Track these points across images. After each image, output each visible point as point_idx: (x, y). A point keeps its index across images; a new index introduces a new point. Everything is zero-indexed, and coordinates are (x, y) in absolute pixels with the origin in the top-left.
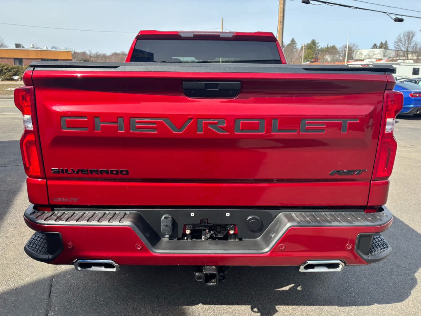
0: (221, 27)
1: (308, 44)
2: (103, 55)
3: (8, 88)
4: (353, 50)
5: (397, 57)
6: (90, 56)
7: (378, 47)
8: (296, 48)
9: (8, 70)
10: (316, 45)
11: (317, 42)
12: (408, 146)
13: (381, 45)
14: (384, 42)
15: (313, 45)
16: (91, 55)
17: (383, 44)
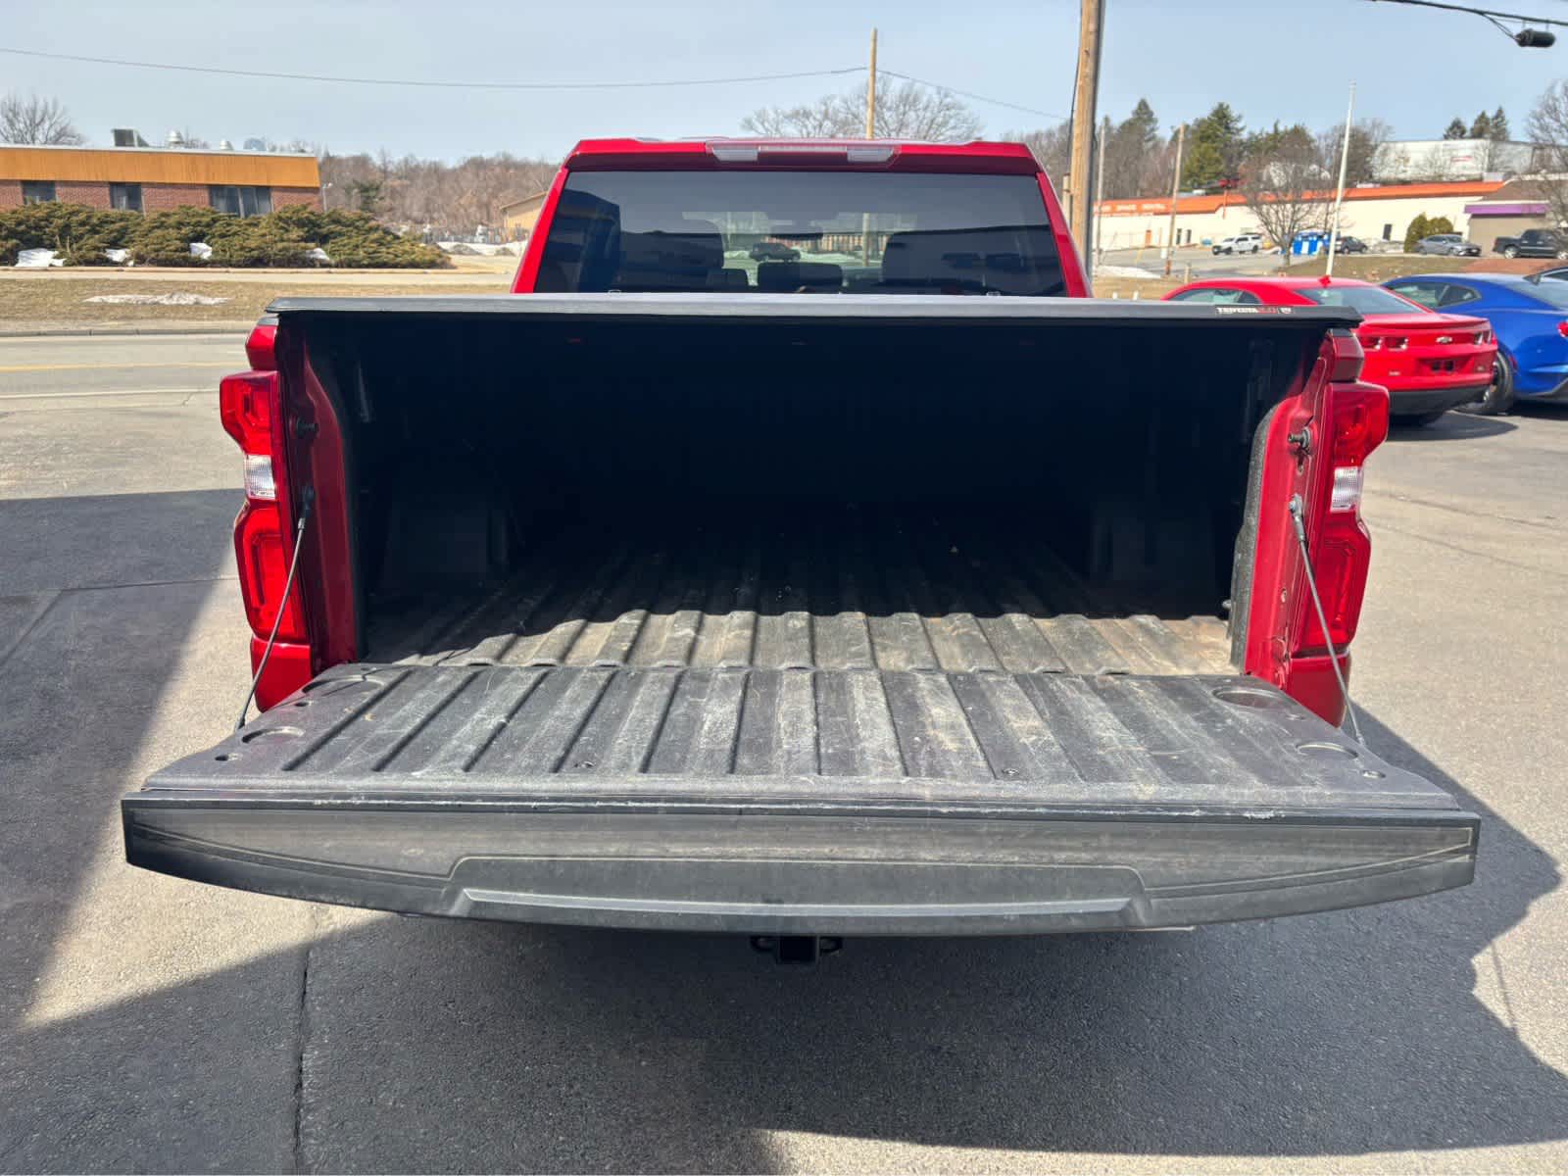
0: (869, 64)
1: (1200, 123)
2: (430, 169)
3: (94, 295)
4: (1372, 143)
5: (1536, 172)
6: (385, 172)
7: (1468, 134)
8: (1154, 137)
9: (88, 227)
10: (1231, 125)
11: (1234, 112)
12: (1536, 521)
13: (1478, 125)
14: (1490, 114)
15: (1220, 125)
16: (386, 168)
17: (1488, 119)
